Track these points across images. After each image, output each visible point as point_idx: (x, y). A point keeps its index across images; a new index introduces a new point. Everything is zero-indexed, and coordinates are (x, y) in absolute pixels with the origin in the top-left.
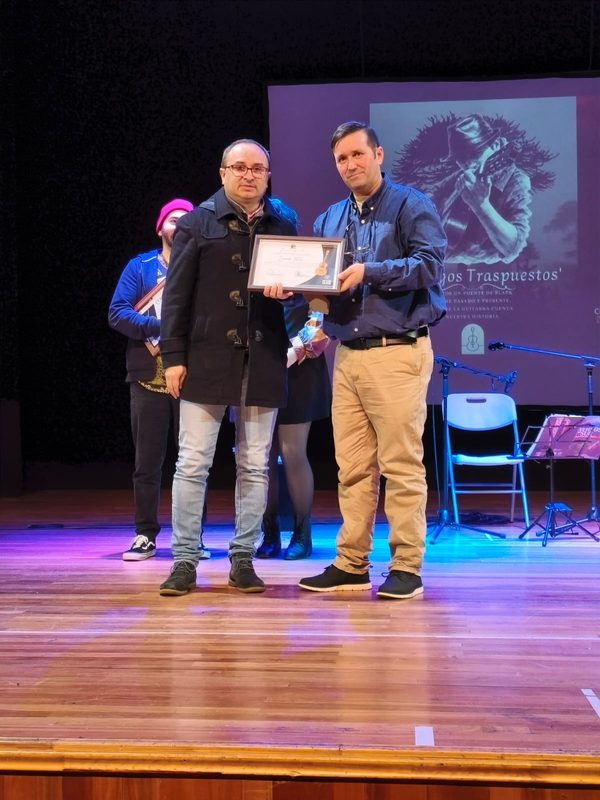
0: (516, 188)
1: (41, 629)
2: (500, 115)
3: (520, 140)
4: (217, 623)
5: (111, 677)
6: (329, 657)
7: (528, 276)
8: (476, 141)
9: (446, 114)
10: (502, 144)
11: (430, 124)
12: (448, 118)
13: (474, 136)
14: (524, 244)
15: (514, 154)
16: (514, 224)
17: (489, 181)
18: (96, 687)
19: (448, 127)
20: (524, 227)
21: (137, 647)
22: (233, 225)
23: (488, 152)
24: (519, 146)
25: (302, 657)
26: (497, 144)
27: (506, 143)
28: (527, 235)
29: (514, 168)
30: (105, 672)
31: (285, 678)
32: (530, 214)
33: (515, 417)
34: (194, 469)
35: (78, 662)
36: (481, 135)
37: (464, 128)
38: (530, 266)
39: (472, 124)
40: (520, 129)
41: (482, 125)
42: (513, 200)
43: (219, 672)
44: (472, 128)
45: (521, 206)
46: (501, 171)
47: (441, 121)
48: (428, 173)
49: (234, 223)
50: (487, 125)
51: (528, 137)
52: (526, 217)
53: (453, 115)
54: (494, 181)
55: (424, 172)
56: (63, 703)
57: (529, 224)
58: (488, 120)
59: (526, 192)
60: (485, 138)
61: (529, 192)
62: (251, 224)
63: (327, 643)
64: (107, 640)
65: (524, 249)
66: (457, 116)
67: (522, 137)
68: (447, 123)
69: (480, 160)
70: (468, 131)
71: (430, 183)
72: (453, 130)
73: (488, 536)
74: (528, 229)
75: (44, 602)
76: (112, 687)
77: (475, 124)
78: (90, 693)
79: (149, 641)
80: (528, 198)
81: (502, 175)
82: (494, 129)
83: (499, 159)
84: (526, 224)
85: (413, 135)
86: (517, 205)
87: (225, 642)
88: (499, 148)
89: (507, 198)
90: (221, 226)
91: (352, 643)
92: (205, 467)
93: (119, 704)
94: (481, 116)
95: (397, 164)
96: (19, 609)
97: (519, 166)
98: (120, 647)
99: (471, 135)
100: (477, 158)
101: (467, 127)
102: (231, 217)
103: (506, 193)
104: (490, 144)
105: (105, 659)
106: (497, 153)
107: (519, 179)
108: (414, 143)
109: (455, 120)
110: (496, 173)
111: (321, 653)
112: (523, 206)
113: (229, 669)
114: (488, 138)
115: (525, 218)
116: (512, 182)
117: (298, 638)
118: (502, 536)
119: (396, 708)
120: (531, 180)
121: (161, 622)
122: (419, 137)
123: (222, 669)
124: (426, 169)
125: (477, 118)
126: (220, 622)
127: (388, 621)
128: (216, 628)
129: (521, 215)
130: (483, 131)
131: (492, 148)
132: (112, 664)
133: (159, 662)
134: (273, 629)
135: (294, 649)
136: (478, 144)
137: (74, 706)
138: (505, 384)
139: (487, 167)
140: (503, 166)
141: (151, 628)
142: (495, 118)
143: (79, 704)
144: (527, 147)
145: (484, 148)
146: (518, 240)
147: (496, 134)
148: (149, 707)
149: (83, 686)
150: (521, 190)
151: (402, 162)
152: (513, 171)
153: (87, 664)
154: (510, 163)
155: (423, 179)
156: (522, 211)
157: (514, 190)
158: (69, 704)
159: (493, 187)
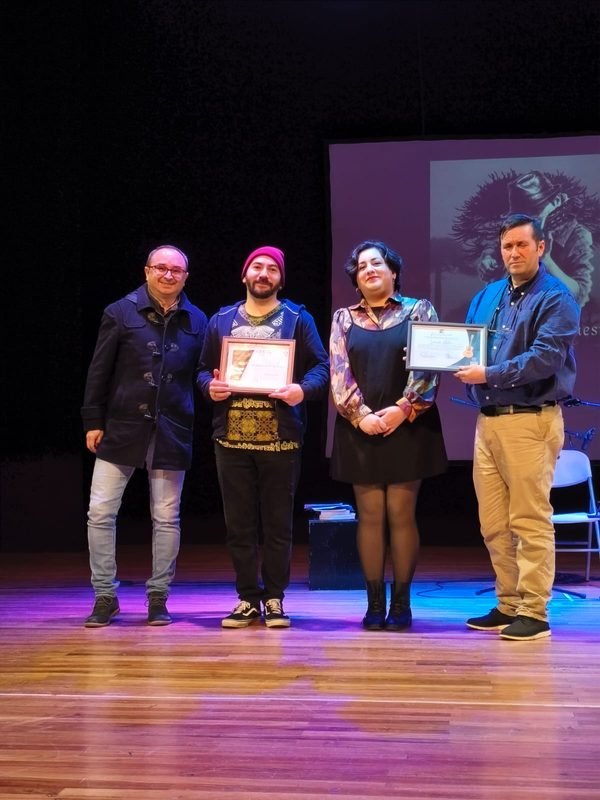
0: (578, 243)
1: (138, 694)
2: (560, 172)
3: (581, 196)
4: (314, 688)
5: (223, 746)
6: (441, 727)
7: (590, 331)
8: (537, 197)
9: (507, 171)
10: (563, 200)
11: (491, 181)
12: (509, 175)
13: (534, 192)
14: (586, 299)
15: (575, 210)
16: (576, 279)
17: (550, 236)
18: (210, 758)
19: (509, 184)
20: (587, 282)
21: (241, 714)
22: (151, 316)
23: (549, 208)
24: (580, 202)
25: (414, 727)
26: (558, 200)
27: (567, 199)
28: (589, 290)
29: (575, 223)
30: (215, 741)
31: (402, 750)
32: (592, 269)
33: (590, 474)
34: (99, 517)
35: (185, 730)
36: (542, 191)
37: (524, 184)
38: (592, 321)
39: (532, 180)
40: (581, 185)
41: (542, 182)
42: (574, 256)
43: (332, 742)
44: (533, 184)
45: (583, 262)
46: (562, 227)
47: (502, 177)
48: (489, 229)
49: (152, 314)
50: (548, 181)
51: (589, 193)
52: (588, 272)
53: (513, 172)
54: (554, 236)
55: (485, 228)
56: (181, 775)
57: (592, 279)
58: (549, 176)
59: (588, 247)
60: (545, 195)
61: (591, 247)
62: (167, 316)
63: (434, 711)
64: (208, 706)
65: (586, 304)
66: (517, 173)
67: (583, 193)
68: (506, 180)
69: (541, 216)
70: (529, 187)
71: (491, 239)
72: (514, 187)
73: (567, 595)
74: (590, 284)
75: (134, 665)
76: (228, 758)
77: (536, 180)
78: (207, 764)
79: (251, 707)
80: (590, 253)
81: (562, 232)
82: (554, 186)
83: (560, 215)
84: (588, 278)
85: (474, 192)
86: (579, 260)
87: (328, 709)
88: (560, 203)
89: (568, 252)
90: (141, 318)
91: (460, 711)
92: (110, 516)
93: (239, 776)
94: (542, 172)
95: (456, 219)
96: (111, 672)
97: (579, 222)
98: (222, 714)
99: (532, 191)
100: (538, 214)
101: (528, 183)
102: (150, 310)
103: (567, 249)
104: (551, 200)
105: (212, 727)
106: (557, 209)
107: (580, 235)
108: (475, 199)
109: (515, 177)
110: (558, 228)
111: (431, 722)
112: (586, 262)
113: (341, 739)
114: (549, 194)
115: (587, 274)
116: (574, 236)
117: (403, 705)
118: (583, 597)
119: (527, 784)
120: (593, 235)
121: (257, 687)
122: (481, 193)
123: (334, 739)
124: (487, 225)
125: (538, 174)
126: (318, 688)
127: (490, 688)
128: (315, 694)
129: (582, 270)
130: (544, 187)
131: (554, 204)
132: (221, 732)
133: (269, 731)
134: (373, 696)
135: (402, 718)
136: (539, 200)
137: (193, 778)
138: (582, 441)
139: (548, 223)
140: (564, 221)
141: (249, 693)
142: (556, 174)
143: (198, 776)
144: (588, 202)
145: (544, 204)
146: (580, 295)
147: (557, 190)
148: (269, 780)
149: (198, 757)
150: (583, 245)
151: (463, 218)
152: (574, 226)
153: (195, 732)
154: (571, 218)
155: (484, 235)
156: (584, 266)
157: (576, 245)
158: (188, 775)
159: (554, 242)
